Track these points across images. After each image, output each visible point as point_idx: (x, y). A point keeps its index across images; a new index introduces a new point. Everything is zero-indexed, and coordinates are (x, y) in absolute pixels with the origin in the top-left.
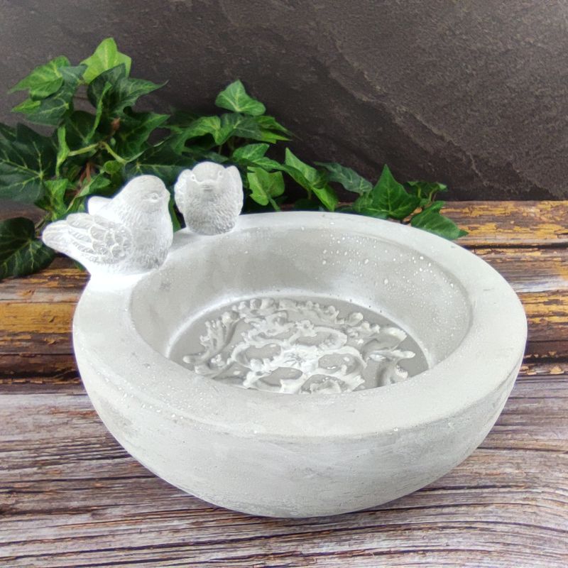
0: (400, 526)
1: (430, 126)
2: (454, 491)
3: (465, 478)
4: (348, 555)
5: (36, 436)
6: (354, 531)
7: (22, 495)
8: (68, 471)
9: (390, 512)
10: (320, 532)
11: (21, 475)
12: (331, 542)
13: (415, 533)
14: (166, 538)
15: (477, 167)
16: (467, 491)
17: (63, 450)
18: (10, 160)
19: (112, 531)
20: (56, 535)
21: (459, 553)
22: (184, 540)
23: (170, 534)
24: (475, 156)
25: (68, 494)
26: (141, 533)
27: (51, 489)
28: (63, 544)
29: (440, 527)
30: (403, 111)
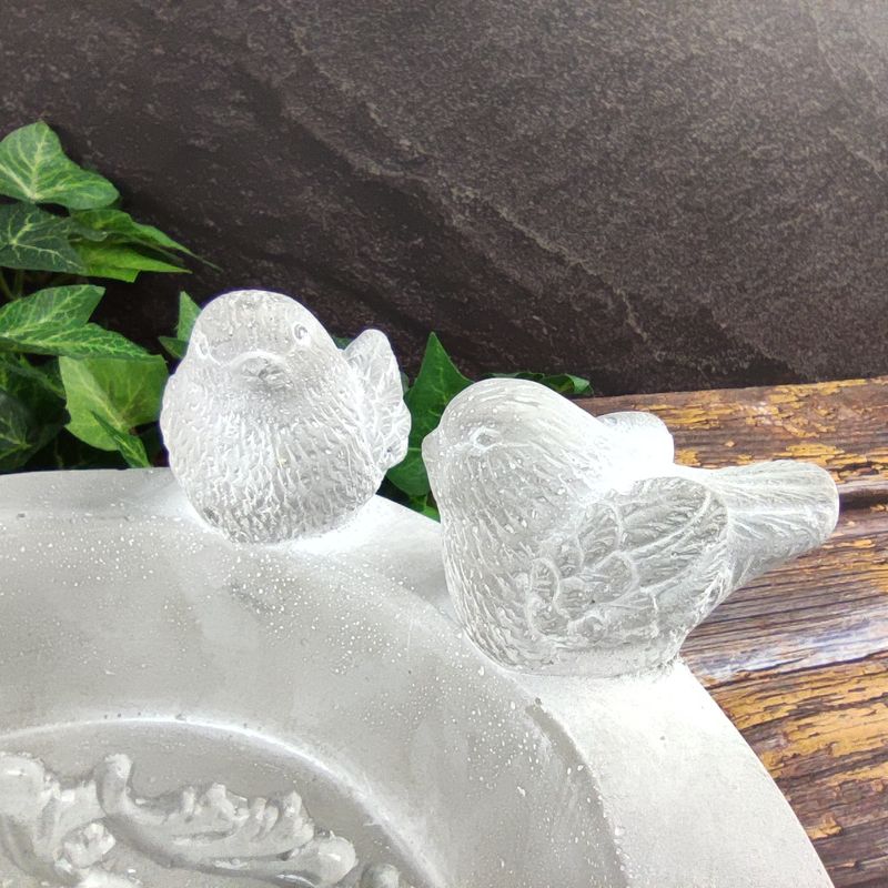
1: (530, 232)
24: (631, 297)
30: (467, 197)
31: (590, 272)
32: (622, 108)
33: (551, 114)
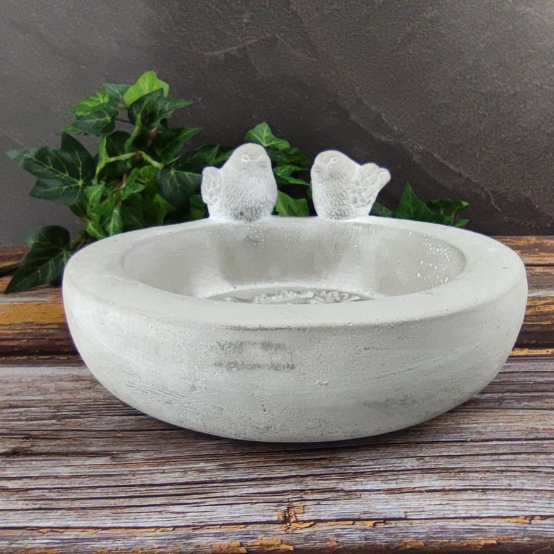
0: (453, 469)
1: (446, 163)
2: (510, 442)
3: (521, 432)
4: (396, 492)
5: (58, 397)
6: (401, 473)
7: (38, 440)
8: (89, 423)
9: (441, 458)
10: (362, 473)
11: (39, 425)
12: (376, 480)
13: (470, 474)
14: (191, 477)
15: (496, 202)
16: (525, 442)
17: (85, 408)
18: (54, 167)
19: (133, 471)
20: (72, 473)
21: (524, 492)
22: (211, 478)
23: (196, 474)
25: (87, 441)
26: (163, 473)
27: (70, 436)
28: (79, 480)
29: (498, 471)
30: (420, 149)
31: (473, 181)
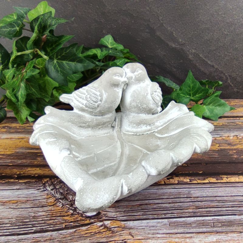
1: (206, 60)
15: (231, 81)
30: (193, 52)
31: (220, 70)
32: (229, 33)
33: (213, 35)
